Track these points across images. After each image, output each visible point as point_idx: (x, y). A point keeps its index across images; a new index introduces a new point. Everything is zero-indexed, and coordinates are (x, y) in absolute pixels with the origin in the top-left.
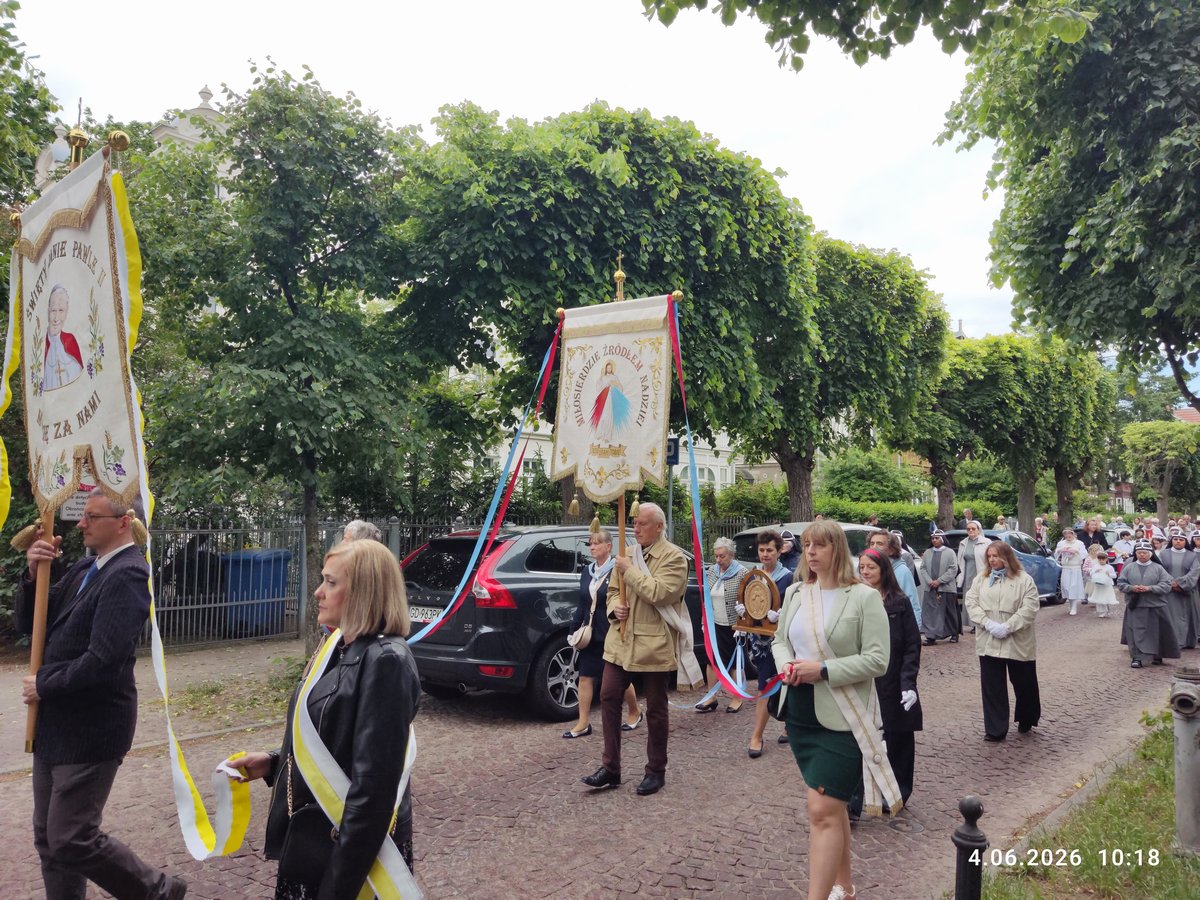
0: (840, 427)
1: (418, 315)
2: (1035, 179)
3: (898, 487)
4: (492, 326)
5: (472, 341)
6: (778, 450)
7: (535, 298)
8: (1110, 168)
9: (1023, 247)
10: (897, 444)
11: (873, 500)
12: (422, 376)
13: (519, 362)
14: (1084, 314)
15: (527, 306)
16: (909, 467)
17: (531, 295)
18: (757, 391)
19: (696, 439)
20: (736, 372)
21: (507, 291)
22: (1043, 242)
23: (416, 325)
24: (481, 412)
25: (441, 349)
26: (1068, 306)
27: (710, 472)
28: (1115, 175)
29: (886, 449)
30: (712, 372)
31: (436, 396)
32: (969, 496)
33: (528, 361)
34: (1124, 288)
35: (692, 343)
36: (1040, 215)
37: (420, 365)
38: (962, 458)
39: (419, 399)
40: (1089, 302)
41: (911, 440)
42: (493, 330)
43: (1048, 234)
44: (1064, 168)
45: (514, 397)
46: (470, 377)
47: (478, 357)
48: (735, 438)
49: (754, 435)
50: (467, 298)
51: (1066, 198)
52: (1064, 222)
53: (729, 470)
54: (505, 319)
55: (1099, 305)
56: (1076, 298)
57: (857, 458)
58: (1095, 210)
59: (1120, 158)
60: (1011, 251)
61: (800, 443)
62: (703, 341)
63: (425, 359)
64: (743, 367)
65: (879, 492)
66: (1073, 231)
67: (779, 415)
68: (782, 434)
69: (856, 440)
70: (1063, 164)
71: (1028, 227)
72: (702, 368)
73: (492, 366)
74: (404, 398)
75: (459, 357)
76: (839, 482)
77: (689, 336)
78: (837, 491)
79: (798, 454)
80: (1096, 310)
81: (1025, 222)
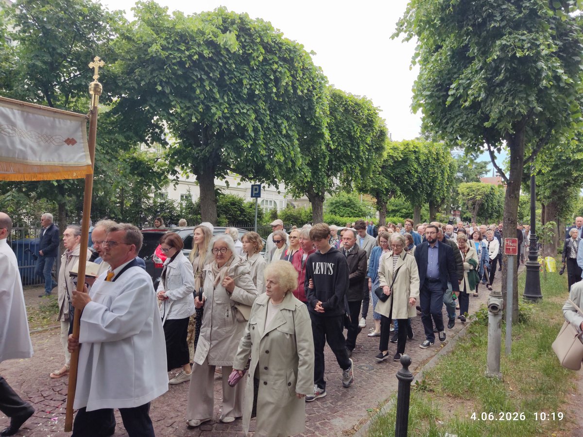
0: (336, 181)
1: (123, 114)
2: (436, 60)
3: (361, 211)
4: (164, 122)
5: (154, 130)
6: (308, 192)
7: (188, 108)
8: (471, 56)
9: (429, 93)
10: (362, 190)
11: (350, 217)
12: (126, 147)
13: (179, 143)
14: (454, 126)
15: (184, 112)
16: (366, 201)
17: (186, 106)
18: (300, 162)
19: (269, 185)
20: (289, 152)
21: (173, 103)
22: (437, 91)
23: (122, 120)
24: (158, 168)
25: (136, 133)
26: (447, 123)
27: (275, 202)
28: (473, 58)
29: (357, 193)
30: (278, 151)
31: (133, 158)
32: (392, 215)
33: (184, 142)
34: (473, 115)
35: (269, 136)
36: (436, 78)
37: (124, 141)
38: (390, 197)
39: (124, 160)
40: (457, 121)
41: (369, 188)
42: (165, 124)
43: (440, 87)
44: (449, 55)
45: (176, 160)
46: (152, 150)
47: (157, 138)
48: (288, 185)
49: (297, 184)
50: (151, 106)
51: (449, 70)
52: (447, 82)
53: (284, 202)
54: (172, 118)
55: (461, 122)
56: (451, 119)
57: (344, 196)
58: (463, 76)
59: (476, 51)
60: (422, 95)
61: (319, 188)
62: (274, 136)
63: (128, 138)
64: (293, 150)
65: (352, 213)
66: (452, 86)
67: (309, 174)
68: (311, 184)
69: (344, 188)
70: (449, 53)
71: (431, 83)
72: (273, 150)
73: (164, 143)
74: (116, 158)
75: (147, 138)
76: (334, 208)
77: (267, 133)
78: (333, 212)
79: (318, 194)
80: (460, 124)
81: (429, 81)
